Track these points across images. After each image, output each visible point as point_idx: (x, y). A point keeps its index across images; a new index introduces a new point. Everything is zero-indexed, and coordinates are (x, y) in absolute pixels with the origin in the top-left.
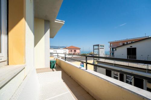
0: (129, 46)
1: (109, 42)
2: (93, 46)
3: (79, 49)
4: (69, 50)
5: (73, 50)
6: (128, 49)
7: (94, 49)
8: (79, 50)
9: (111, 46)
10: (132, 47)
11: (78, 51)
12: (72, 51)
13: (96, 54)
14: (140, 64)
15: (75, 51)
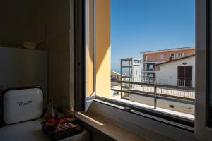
0: (180, 63)
1: (141, 53)
6: (180, 68)
9: (145, 61)
13: (126, 77)
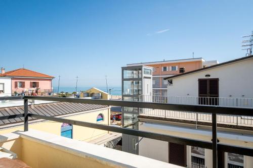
2: (121, 70)
3: (50, 79)
4: (14, 81)
5: (28, 83)
7: (123, 80)
8: (49, 82)
10: (209, 76)
11: (44, 86)
12: (23, 85)
14: (246, 117)
15: (34, 85)
